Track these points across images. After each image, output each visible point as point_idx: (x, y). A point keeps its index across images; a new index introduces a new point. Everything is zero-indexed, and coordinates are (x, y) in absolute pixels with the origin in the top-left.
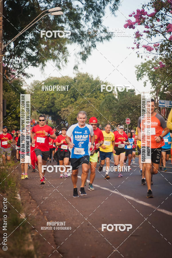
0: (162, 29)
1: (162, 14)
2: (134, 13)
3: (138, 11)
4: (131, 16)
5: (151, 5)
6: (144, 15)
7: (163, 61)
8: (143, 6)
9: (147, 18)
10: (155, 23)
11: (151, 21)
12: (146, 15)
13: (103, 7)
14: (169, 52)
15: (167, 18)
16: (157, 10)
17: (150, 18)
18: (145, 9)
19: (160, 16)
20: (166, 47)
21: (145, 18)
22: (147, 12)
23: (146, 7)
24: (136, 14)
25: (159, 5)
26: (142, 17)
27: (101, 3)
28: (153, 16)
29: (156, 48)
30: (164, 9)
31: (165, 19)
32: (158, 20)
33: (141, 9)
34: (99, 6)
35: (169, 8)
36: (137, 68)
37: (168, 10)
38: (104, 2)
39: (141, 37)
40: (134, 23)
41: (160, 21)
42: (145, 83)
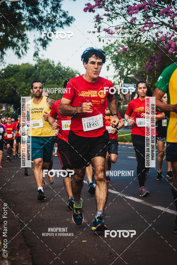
0: (122, 11)
7: (125, 44)
10: (116, 5)
11: (111, 3)
17: (110, 1)
21: (105, 1)
32: (118, 2)
39: (101, 21)
40: (94, 7)
41: (121, 3)
42: (108, 67)
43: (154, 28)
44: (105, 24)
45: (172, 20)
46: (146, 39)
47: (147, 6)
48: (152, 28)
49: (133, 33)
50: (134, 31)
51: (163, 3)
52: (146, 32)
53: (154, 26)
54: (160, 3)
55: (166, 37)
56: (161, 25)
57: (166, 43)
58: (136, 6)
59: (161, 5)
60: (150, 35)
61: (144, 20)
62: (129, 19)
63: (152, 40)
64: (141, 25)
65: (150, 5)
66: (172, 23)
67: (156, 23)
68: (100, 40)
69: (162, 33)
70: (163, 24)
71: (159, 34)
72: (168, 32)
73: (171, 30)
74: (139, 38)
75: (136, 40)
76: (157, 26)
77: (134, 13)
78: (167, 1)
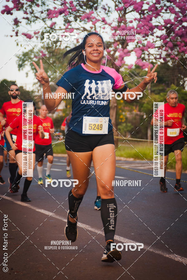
0: (42, 15)
7: (45, 49)
9: (26, 4)
10: (35, 8)
11: (30, 6)
15: (47, 3)
21: (23, 4)
26: (20, 3)
29: (36, 35)
31: (44, 4)
32: (38, 5)
36: (18, 57)
39: (19, 24)
40: (12, 9)
41: (40, 7)
42: (27, 74)
44: (24, 27)
45: (93, 26)
46: (66, 45)
47: (68, 10)
48: (72, 33)
51: (85, 7)
54: (82, 8)
58: (56, 10)
59: (82, 10)
61: (64, 25)
62: (49, 23)
64: (61, 30)
65: (71, 9)
66: (94, 29)
67: (77, 29)
68: (18, 45)
74: (58, 44)
75: (56, 46)
76: (78, 31)
77: (54, 17)
78: (89, 6)
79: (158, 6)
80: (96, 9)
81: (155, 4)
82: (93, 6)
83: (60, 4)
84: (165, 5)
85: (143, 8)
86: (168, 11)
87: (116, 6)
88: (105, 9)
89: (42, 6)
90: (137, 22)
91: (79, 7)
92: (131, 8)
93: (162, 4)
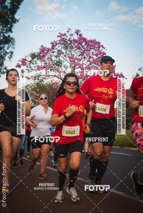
0: (35, 68)
1: (35, 61)
2: (21, 60)
3: (23, 59)
4: (19, 61)
5: (30, 56)
6: (26, 61)
7: (35, 85)
8: (26, 56)
9: (28, 63)
10: (32, 65)
11: (30, 64)
12: (27, 61)
13: (4, 56)
14: (39, 80)
15: (38, 63)
16: (33, 59)
17: (29, 63)
18: (26, 58)
19: (34, 62)
20: (37, 78)
21: (26, 63)
22: (27, 60)
23: (27, 57)
24: (22, 60)
25: (34, 56)
26: (25, 62)
27: (3, 54)
28: (30, 61)
29: (32, 78)
30: (36, 58)
31: (36, 63)
32: (33, 64)
33: (24, 58)
34: (3, 56)
35: (39, 58)
37: (38, 59)
38: (5, 54)
39: (24, 72)
40: (21, 65)
41: (34, 64)
43: (50, 78)
44: (26, 74)
45: (59, 74)
46: (46, 83)
47: (47, 66)
48: (49, 77)
49: (40, 79)
50: (40, 78)
51: (56, 66)
52: (46, 79)
53: (51, 77)
55: (56, 82)
56: (54, 77)
57: (56, 85)
58: (42, 66)
59: (54, 67)
60: (48, 81)
63: (49, 83)
64: (44, 76)
65: (49, 66)
66: (59, 76)
69: (54, 80)
70: (55, 76)
71: (53, 81)
72: (57, 80)
73: (59, 79)
74: (42, 82)
75: (41, 83)
76: (52, 77)
77: (41, 70)
78: (57, 65)
79: (90, 66)
80: (61, 66)
81: (89, 65)
82: (59, 65)
83: (44, 63)
84: (94, 66)
85: (83, 67)
86: (95, 69)
87: (70, 65)
88: (65, 67)
89: (35, 64)
90: (80, 73)
91: (53, 65)
92: (77, 67)
93: (92, 65)
